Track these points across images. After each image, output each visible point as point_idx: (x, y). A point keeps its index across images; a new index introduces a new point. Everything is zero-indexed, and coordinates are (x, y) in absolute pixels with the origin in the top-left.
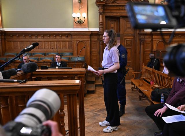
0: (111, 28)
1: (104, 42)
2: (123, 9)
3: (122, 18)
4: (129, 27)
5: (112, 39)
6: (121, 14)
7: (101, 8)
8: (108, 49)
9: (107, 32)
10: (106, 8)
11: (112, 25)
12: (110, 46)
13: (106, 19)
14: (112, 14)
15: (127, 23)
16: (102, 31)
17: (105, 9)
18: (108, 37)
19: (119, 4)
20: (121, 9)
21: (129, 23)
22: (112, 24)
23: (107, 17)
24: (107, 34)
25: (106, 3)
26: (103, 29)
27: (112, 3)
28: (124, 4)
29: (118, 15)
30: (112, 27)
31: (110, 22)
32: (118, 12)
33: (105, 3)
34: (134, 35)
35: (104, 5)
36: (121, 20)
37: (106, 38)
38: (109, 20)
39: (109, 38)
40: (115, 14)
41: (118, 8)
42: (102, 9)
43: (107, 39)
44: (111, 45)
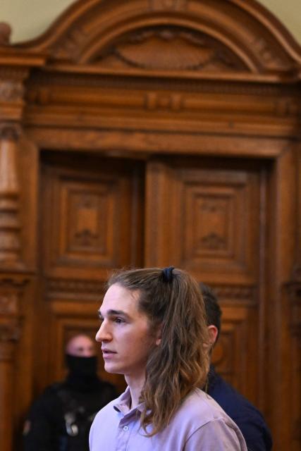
0: (77, 236)
1: (108, 366)
2: (169, 107)
3: (160, 166)
4: (213, 236)
5: (176, 342)
6: (152, 137)
7: (15, 92)
8: (147, 421)
9: (133, 283)
10: (44, 92)
11: (88, 218)
12: (159, 391)
13: (42, 172)
14: (91, 136)
15: (200, 202)
16: (12, 256)
17: (37, 102)
18: (142, 323)
19: (142, 67)
20: (159, 107)
21: (211, 203)
22: (88, 205)
23: (49, 157)
24: (137, 295)
25: (50, 61)
26: (17, 245)
27: (97, 59)
28: (181, 69)
29: (136, 143)
30: (87, 233)
31: (72, 192)
32: (134, 122)
33: (40, 62)
34: (248, 297)
35: (34, 71)
36: (158, 183)
37: (120, 331)
38: (64, 179)
39: (152, 333)
40: (110, 142)
41: (134, 97)
42: (19, 101)
43: (129, 338)
44: (168, 391)
